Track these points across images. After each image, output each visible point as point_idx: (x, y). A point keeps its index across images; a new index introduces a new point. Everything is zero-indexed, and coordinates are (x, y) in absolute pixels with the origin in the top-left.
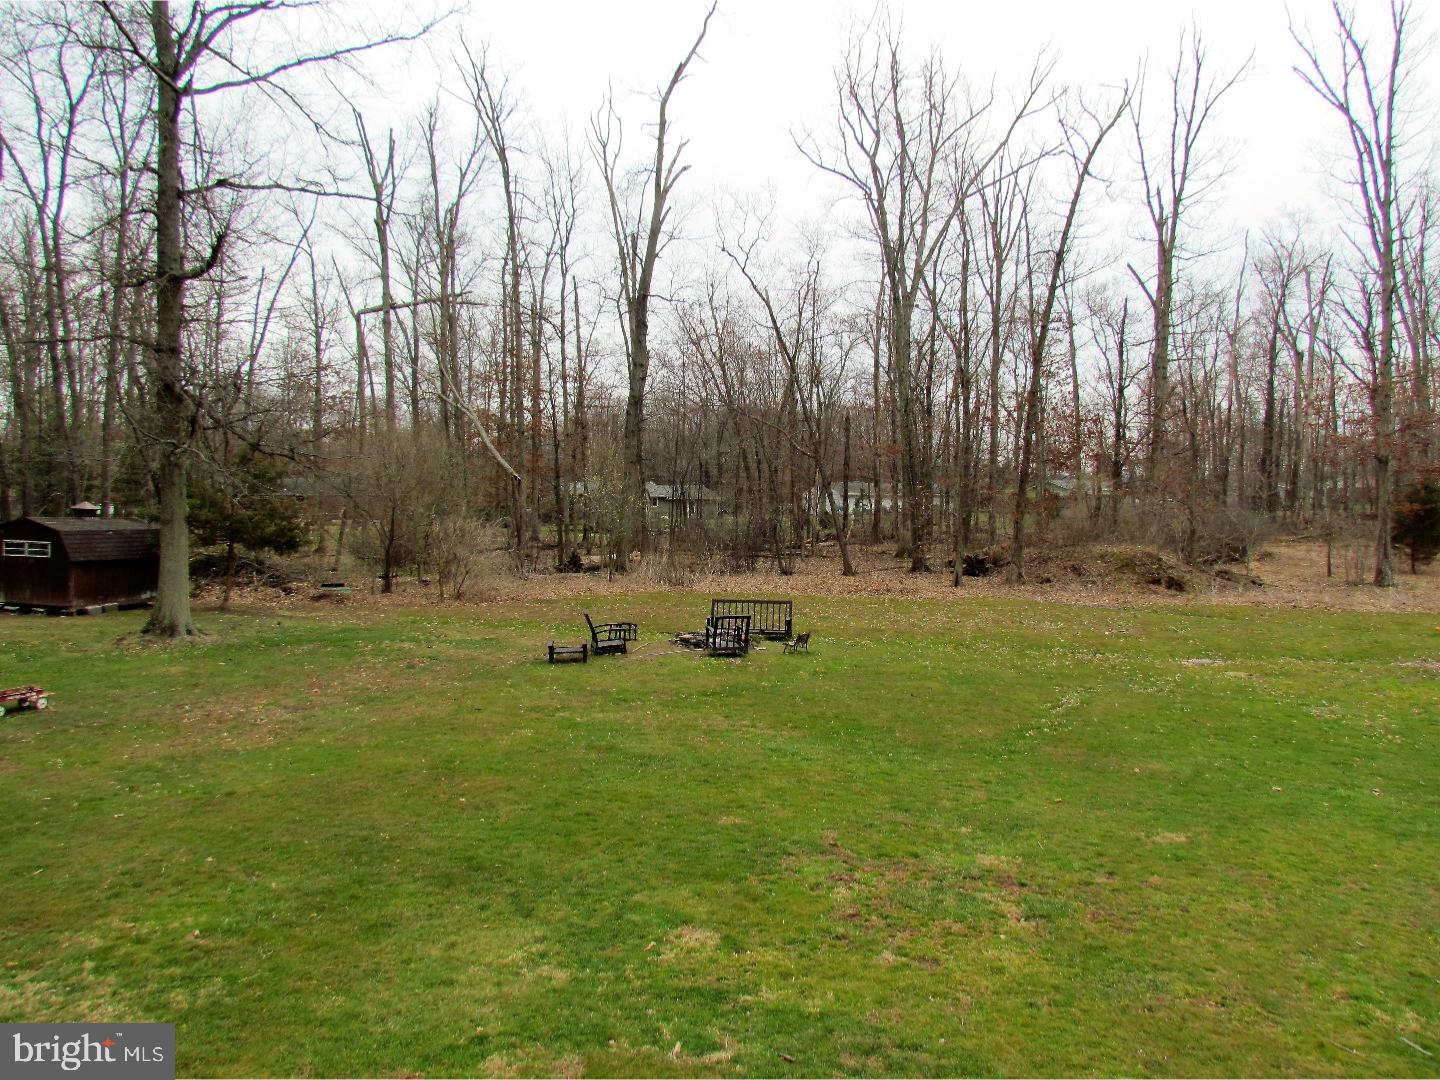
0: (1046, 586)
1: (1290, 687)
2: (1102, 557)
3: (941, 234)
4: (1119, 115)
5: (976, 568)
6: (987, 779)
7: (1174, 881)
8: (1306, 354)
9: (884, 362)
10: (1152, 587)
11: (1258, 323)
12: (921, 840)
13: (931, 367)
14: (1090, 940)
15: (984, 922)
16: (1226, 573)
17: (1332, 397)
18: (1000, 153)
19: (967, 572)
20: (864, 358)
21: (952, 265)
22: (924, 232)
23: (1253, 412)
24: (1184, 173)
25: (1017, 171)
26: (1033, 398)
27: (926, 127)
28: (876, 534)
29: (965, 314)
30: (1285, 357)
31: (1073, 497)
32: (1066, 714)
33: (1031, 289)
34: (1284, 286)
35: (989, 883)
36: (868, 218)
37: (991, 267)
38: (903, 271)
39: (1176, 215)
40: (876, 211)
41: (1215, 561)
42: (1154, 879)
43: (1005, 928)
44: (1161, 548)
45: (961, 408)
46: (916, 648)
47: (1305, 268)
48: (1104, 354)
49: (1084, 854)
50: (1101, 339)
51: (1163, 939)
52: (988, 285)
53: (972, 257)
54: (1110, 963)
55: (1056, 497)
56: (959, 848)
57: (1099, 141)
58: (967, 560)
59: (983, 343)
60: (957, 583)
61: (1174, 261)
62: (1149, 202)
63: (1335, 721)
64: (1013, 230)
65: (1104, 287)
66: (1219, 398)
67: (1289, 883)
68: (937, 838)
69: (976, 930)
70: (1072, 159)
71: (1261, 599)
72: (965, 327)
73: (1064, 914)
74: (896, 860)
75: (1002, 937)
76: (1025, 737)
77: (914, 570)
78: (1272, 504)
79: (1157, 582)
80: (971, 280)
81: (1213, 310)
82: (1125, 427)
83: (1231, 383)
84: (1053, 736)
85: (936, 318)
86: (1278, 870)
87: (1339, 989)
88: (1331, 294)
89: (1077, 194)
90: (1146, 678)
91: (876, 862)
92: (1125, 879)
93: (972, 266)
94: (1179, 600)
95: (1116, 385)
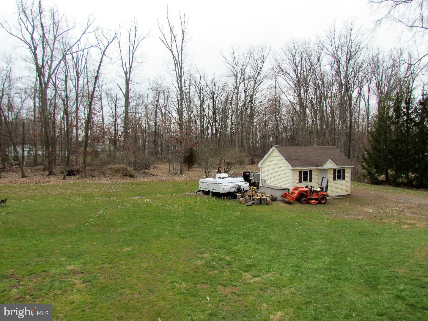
0: (94, 178)
1: (160, 202)
2: (111, 169)
3: (58, 65)
4: (114, 39)
5: (71, 173)
6: (72, 241)
7: (127, 262)
8: (164, 114)
9: (37, 105)
10: (125, 177)
11: (152, 104)
12: (47, 266)
13: (55, 108)
14: (102, 285)
15: (69, 288)
16: (145, 172)
17: (170, 126)
18: (78, 43)
19: (68, 175)
20: (30, 103)
21: (62, 76)
22: (51, 63)
23: (152, 129)
24: (132, 60)
25: (83, 50)
26: (89, 120)
27: (52, 29)
28: (35, 163)
29: (67, 92)
30: (159, 114)
31: (103, 151)
32: (99, 217)
33: (88, 87)
34: (159, 95)
35: (71, 275)
36: (31, 56)
37: (75, 79)
38: (44, 75)
39: (130, 71)
40: (33, 53)
41: (142, 169)
42: (122, 262)
43: (76, 288)
44: (127, 166)
45: (66, 122)
46: (49, 201)
47: (163, 91)
48: (111, 109)
49: (102, 259)
50: (110, 105)
51: (125, 279)
52: (74, 84)
53: (69, 74)
54: (108, 291)
55: (97, 151)
56: (61, 266)
57: (108, 46)
58: (68, 171)
59: (73, 102)
60: (64, 179)
61: (130, 84)
62: (123, 67)
63: (170, 210)
64: (82, 67)
65: (111, 89)
66: (143, 124)
67: (158, 255)
68: (53, 264)
69: (66, 291)
70: (100, 50)
71: (153, 179)
72: (66, 96)
73: (95, 279)
74: (37, 274)
75: (75, 291)
76: (85, 226)
77: (49, 175)
78: (156, 153)
79: (126, 175)
80: (68, 81)
81: (141, 100)
82: (117, 130)
83: (146, 120)
84: (94, 224)
85: (56, 92)
86: (155, 253)
87: (168, 281)
88: (170, 99)
89: (101, 60)
90: (123, 203)
91: (30, 277)
92: (114, 264)
93: (69, 77)
94: (132, 181)
95: (115, 118)
